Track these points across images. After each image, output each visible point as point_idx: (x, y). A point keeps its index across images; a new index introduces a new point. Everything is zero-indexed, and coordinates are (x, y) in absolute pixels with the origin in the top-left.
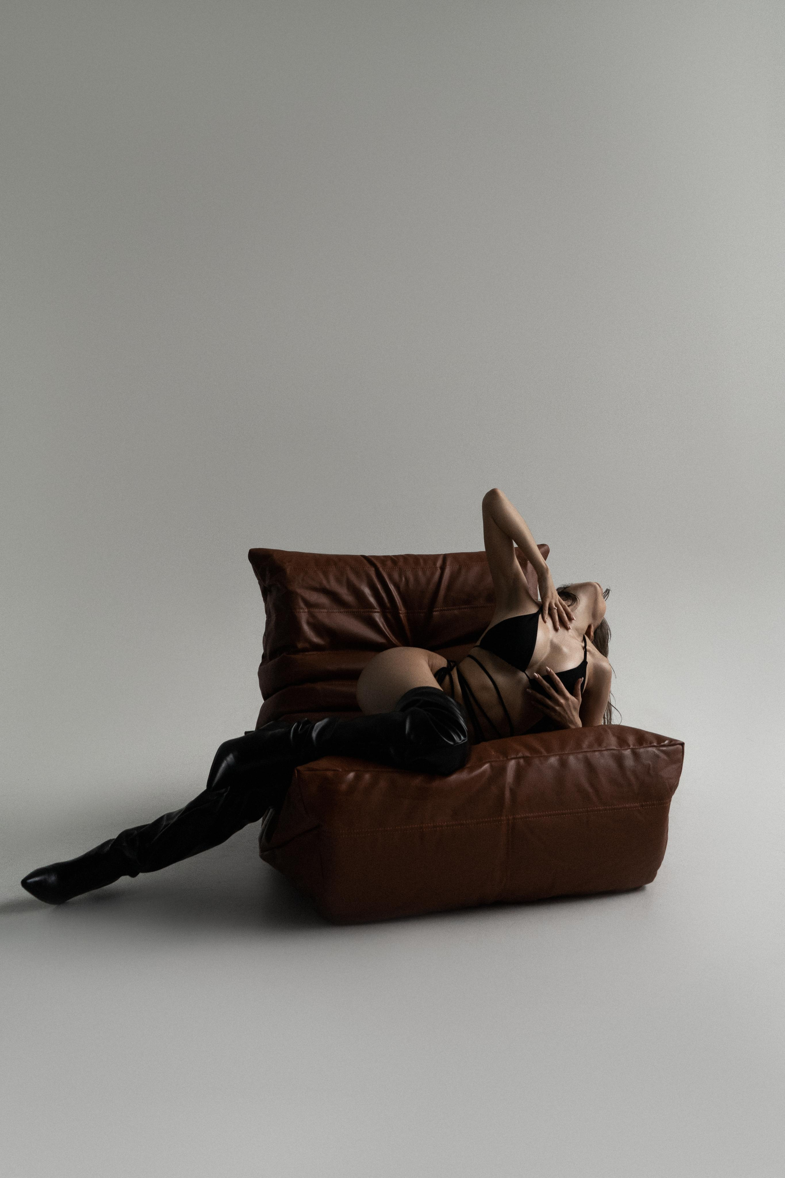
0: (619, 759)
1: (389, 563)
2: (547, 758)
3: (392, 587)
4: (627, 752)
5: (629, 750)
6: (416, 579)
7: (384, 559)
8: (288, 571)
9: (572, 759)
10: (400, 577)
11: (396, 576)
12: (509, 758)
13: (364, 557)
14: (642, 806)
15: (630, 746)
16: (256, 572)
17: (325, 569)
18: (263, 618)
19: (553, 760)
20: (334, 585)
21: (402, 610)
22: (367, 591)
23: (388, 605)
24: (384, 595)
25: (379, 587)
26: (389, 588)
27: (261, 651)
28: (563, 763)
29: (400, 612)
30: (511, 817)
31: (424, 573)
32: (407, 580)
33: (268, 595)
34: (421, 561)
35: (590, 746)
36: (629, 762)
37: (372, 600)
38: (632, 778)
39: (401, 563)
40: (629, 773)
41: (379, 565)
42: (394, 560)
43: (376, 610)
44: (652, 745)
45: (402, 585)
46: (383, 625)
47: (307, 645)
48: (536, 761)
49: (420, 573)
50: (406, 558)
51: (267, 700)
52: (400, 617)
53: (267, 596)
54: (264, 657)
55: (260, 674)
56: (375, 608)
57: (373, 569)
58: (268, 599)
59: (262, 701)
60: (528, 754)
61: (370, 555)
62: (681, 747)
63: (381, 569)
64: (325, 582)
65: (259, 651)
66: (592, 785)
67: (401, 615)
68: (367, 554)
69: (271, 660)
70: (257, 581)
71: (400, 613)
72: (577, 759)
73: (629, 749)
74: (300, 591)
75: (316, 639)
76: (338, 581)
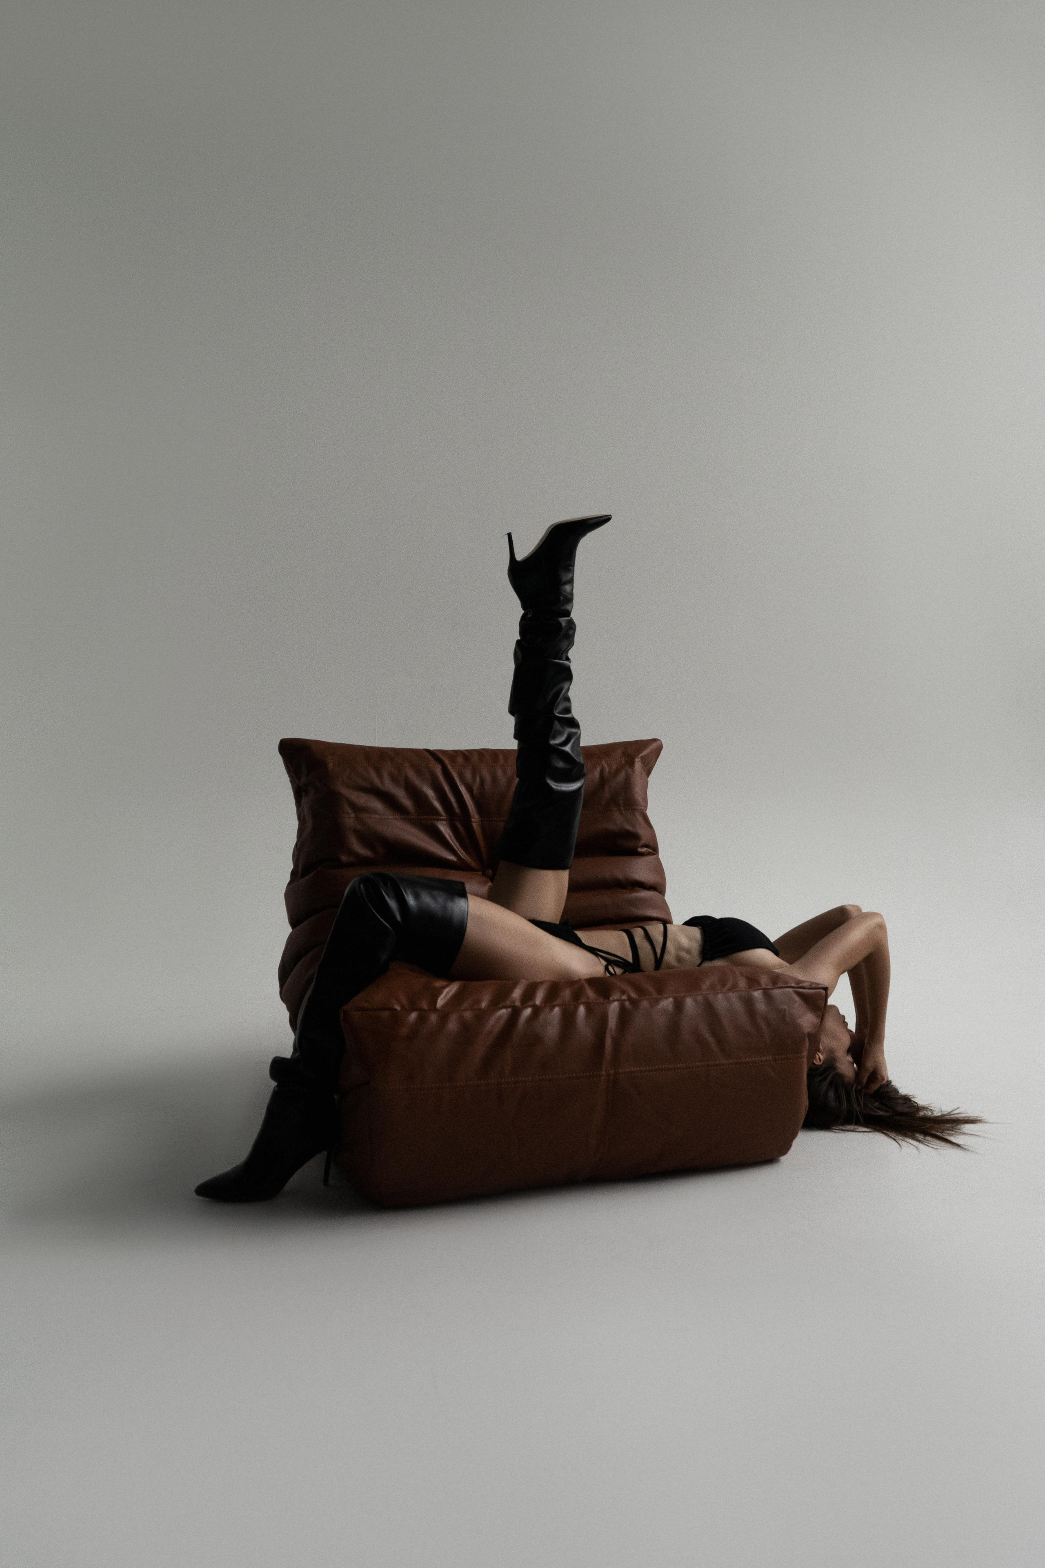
0: (748, 1003)
1: (460, 760)
2: (657, 1001)
3: (463, 789)
4: (757, 994)
5: (760, 991)
6: (494, 779)
7: (454, 755)
8: (330, 766)
9: (689, 1002)
10: (474, 777)
11: (468, 775)
12: (611, 999)
13: (428, 751)
14: (775, 1060)
15: (761, 986)
16: (288, 767)
17: (378, 765)
18: (295, 824)
19: (667, 1003)
20: (389, 786)
21: (475, 819)
22: (430, 793)
23: (457, 811)
24: (452, 799)
25: (447, 789)
26: (459, 790)
27: (290, 866)
28: (679, 1005)
29: (473, 820)
30: (612, 1072)
31: (505, 773)
32: (482, 782)
33: (303, 798)
34: (501, 757)
35: (712, 988)
36: (761, 1006)
37: (437, 805)
38: (764, 1026)
39: (475, 758)
40: (760, 1021)
41: (447, 762)
42: (466, 755)
43: (441, 818)
44: (789, 985)
45: (476, 788)
46: (450, 837)
47: (352, 859)
48: (645, 1004)
49: (500, 773)
50: (482, 753)
51: (298, 928)
52: (472, 826)
53: (301, 797)
54: (293, 874)
55: (288, 896)
56: (441, 815)
57: (440, 766)
58: (303, 801)
59: (289, 930)
60: (634, 995)
61: (436, 749)
62: (824, 992)
63: (449, 767)
64: (376, 781)
65: (288, 866)
66: (714, 1034)
67: (474, 824)
68: (432, 747)
69: (303, 875)
70: (288, 779)
71: (471, 821)
72: (695, 1001)
73: (760, 989)
74: (345, 791)
75: (363, 851)
76: (394, 780)
